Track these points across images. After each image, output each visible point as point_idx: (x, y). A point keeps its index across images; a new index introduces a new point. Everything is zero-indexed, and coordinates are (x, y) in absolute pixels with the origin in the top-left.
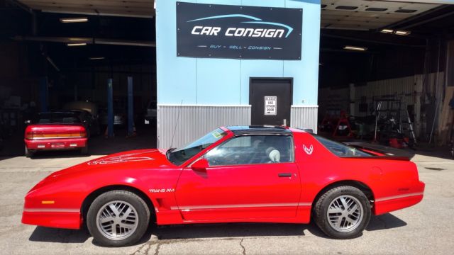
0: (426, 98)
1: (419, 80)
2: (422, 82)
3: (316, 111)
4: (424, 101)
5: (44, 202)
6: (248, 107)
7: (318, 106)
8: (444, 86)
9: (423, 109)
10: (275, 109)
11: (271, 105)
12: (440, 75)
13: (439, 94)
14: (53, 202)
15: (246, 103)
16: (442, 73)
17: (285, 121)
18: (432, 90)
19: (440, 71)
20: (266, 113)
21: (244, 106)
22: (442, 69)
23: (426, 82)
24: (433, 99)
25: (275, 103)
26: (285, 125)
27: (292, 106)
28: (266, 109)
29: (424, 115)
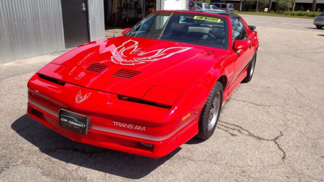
5: (183, 119)
14: (189, 115)
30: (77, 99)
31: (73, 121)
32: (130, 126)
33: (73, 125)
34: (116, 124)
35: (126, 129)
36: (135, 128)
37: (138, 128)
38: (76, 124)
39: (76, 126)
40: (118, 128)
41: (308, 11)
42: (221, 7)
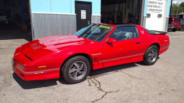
0: (119, 13)
1: (117, 6)
2: (117, 7)
3: (100, 17)
4: (118, 14)
5: (40, 67)
6: (75, 15)
7: (101, 15)
8: (126, 9)
9: (117, 18)
10: (85, 16)
11: (83, 14)
12: (124, 5)
13: (124, 12)
14: (45, 66)
15: (74, 13)
16: (125, 4)
17: (89, 21)
18: (121, 10)
19: (124, 3)
20: (82, 18)
21: (73, 14)
22: (125, 2)
23: (119, 7)
24: (121, 13)
25: (85, 13)
26: (89, 23)
27: (92, 15)
28: (82, 16)
29: (118, 20)
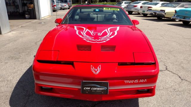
30: (94, 72)
31: (96, 88)
32: (136, 81)
33: (96, 90)
34: (126, 82)
35: (134, 84)
36: (140, 81)
37: (142, 81)
38: (99, 89)
39: (99, 90)
40: (128, 84)
41: (105, 2)
42: (64, 2)
